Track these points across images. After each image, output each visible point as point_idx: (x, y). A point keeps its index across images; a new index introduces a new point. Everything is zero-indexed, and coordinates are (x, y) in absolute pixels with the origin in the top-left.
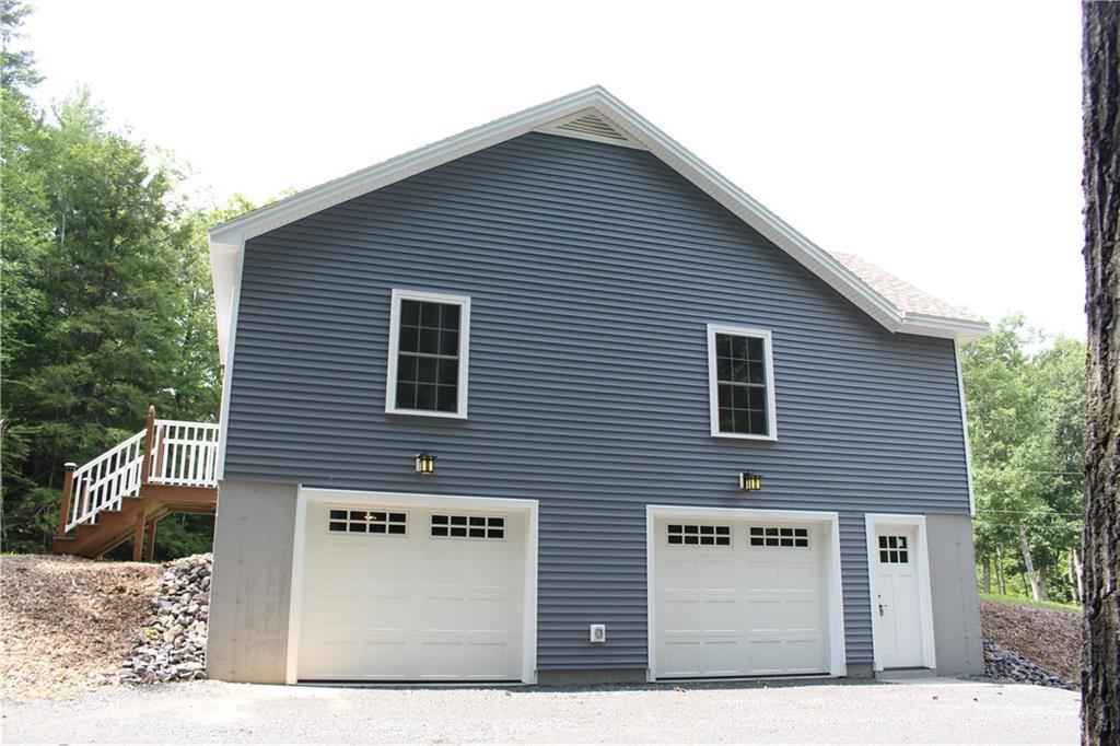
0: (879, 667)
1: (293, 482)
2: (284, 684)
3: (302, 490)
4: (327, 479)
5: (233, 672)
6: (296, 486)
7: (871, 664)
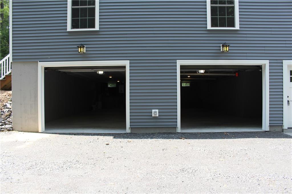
0: (285, 127)
1: (36, 60)
2: (38, 132)
3: (39, 63)
4: (48, 58)
5: (22, 128)
6: (38, 62)
7: (282, 126)
